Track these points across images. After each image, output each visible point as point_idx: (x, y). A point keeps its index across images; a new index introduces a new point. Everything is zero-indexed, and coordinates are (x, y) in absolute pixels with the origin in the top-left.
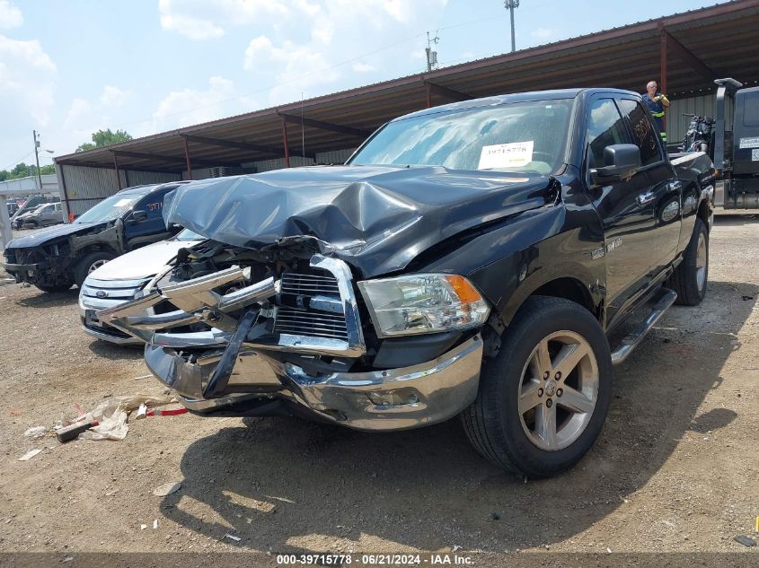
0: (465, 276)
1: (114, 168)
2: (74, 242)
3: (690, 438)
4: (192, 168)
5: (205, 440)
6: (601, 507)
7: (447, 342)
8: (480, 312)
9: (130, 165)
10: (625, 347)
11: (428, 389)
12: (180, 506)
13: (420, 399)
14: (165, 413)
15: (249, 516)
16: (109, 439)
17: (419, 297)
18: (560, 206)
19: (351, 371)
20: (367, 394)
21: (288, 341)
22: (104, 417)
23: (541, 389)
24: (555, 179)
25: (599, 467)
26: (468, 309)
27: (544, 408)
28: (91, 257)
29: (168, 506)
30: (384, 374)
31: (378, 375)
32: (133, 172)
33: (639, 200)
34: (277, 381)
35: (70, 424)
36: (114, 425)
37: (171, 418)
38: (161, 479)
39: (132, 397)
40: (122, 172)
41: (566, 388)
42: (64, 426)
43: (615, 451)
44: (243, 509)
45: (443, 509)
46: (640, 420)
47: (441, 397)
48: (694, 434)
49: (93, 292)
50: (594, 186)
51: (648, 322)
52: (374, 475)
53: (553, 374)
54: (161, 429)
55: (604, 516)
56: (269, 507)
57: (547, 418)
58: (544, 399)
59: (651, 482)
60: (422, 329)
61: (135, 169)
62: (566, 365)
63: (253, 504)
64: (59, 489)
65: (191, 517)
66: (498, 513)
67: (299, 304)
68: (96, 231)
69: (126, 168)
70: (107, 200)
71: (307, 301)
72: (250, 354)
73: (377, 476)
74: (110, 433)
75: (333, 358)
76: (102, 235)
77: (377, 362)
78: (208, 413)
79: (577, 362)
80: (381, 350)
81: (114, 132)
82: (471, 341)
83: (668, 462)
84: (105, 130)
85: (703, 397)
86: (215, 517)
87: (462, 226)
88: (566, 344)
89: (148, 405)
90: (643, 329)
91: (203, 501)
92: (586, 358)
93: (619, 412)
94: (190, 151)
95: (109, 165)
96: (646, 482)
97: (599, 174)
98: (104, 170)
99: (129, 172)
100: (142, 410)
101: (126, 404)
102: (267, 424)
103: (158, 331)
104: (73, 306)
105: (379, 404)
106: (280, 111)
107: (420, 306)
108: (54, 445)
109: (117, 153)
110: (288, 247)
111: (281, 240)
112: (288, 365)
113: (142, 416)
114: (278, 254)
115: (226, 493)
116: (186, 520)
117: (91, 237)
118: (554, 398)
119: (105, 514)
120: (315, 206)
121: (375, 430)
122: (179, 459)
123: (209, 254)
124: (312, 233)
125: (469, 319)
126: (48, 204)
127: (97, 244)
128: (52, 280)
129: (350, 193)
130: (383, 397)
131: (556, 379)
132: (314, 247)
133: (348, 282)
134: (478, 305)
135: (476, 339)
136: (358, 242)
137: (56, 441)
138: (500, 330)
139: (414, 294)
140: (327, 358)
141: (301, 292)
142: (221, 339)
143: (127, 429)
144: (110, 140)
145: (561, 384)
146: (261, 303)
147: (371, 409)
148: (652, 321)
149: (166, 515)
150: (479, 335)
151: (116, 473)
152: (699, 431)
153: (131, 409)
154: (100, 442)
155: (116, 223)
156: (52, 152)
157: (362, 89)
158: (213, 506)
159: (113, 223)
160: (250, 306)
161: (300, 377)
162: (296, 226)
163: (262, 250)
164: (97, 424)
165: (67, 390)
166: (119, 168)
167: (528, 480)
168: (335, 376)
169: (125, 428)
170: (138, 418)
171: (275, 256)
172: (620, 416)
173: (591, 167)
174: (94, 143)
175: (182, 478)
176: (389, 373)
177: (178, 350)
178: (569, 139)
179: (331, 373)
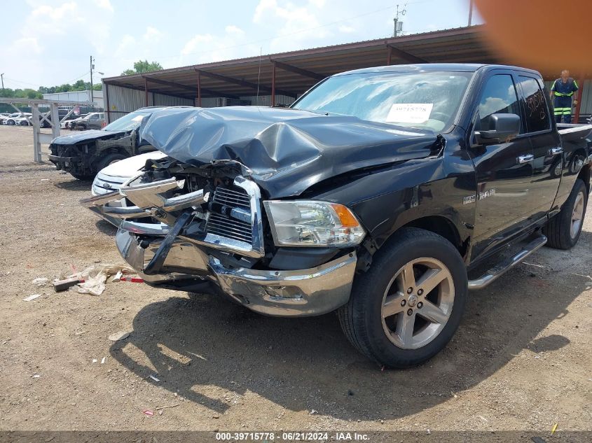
0: (348, 207)
1: (144, 90)
2: (99, 144)
3: (525, 355)
4: (202, 97)
5: (156, 304)
6: (434, 397)
7: (326, 255)
8: (358, 235)
9: (157, 90)
10: (488, 277)
11: (311, 289)
12: (124, 350)
13: (304, 296)
14: (134, 280)
15: (170, 364)
16: (89, 294)
17: (312, 218)
18: (441, 158)
19: (253, 268)
20: (265, 287)
21: (211, 239)
22: (89, 277)
23: (404, 300)
24: (441, 137)
25: (444, 367)
26: (349, 231)
27: (406, 315)
28: (111, 156)
29: (116, 350)
30: (277, 273)
31: (272, 273)
32: (158, 95)
33: (519, 160)
34: (204, 267)
35: (65, 279)
36: (95, 284)
37: (138, 284)
38: (118, 327)
39: (113, 265)
40: (150, 95)
41: (426, 302)
42: (60, 280)
43: (460, 357)
44: (168, 359)
45: (314, 381)
46: (489, 335)
47: (320, 296)
48: (529, 352)
49: (102, 183)
50: (476, 145)
51: (515, 259)
52: (271, 348)
53: (416, 290)
54: (128, 291)
55: (434, 405)
56: (186, 360)
57: (407, 323)
58: (406, 309)
59: (481, 384)
60: (310, 243)
61: (160, 93)
62: (428, 284)
63: (176, 356)
64: (45, 325)
65: (130, 359)
66: (353, 390)
67: (223, 212)
68: (116, 137)
69: (154, 91)
70: (129, 114)
71: (229, 211)
72: (187, 245)
73: (273, 348)
74: (91, 289)
75: (242, 256)
76: (120, 141)
77: (272, 264)
78: (157, 285)
79: (437, 283)
80: (276, 255)
81: (150, 63)
82: (347, 257)
83: (500, 371)
84: (144, 61)
85: (547, 324)
86: (146, 362)
87: (352, 167)
88: (431, 269)
89: (124, 273)
90: (508, 264)
91: (141, 349)
92: (445, 281)
93: (474, 327)
94: (202, 83)
95: (141, 88)
96: (477, 384)
97: (482, 136)
98: (137, 91)
99: (156, 94)
100: (118, 276)
101: (107, 270)
102: (205, 298)
103: (128, 220)
104: (87, 192)
105: (273, 295)
106: (272, 58)
107: (313, 225)
108: (50, 292)
109: (148, 79)
110: (220, 167)
111: (214, 162)
112: (211, 257)
113: (117, 281)
114: (215, 172)
115: (159, 346)
116: (126, 361)
117: (112, 142)
118: (415, 308)
119: (71, 348)
120: (244, 138)
121: (268, 315)
122: (133, 315)
123: (166, 166)
124: (238, 159)
125: (348, 239)
126: (96, 113)
127: (116, 148)
128: (81, 171)
129: (272, 131)
130: (276, 290)
131: (418, 294)
132: (238, 170)
133: (257, 200)
134: (356, 230)
135: (351, 255)
136: (271, 170)
137: (53, 290)
138: (372, 251)
139: (309, 215)
140: (238, 256)
141: (227, 203)
142: (166, 231)
143: (104, 288)
144: (147, 69)
145: (422, 298)
146: (194, 208)
147: (267, 298)
148: (518, 259)
149: (113, 355)
150: (354, 253)
151: (87, 319)
152: (533, 350)
153: (110, 274)
154: (83, 295)
155: (132, 133)
156: (102, 74)
157: (337, 46)
158: (147, 353)
159: (129, 133)
160: (186, 209)
161: (217, 268)
162: (227, 152)
163: (201, 167)
164: (83, 281)
165: (71, 254)
166: (148, 91)
167: (385, 368)
168: (241, 270)
169: (103, 287)
170: (114, 281)
171: (213, 172)
172: (474, 329)
173: (476, 130)
174: (135, 70)
175: (131, 330)
176: (280, 273)
177: (137, 235)
178: (462, 105)
179: (239, 267)
